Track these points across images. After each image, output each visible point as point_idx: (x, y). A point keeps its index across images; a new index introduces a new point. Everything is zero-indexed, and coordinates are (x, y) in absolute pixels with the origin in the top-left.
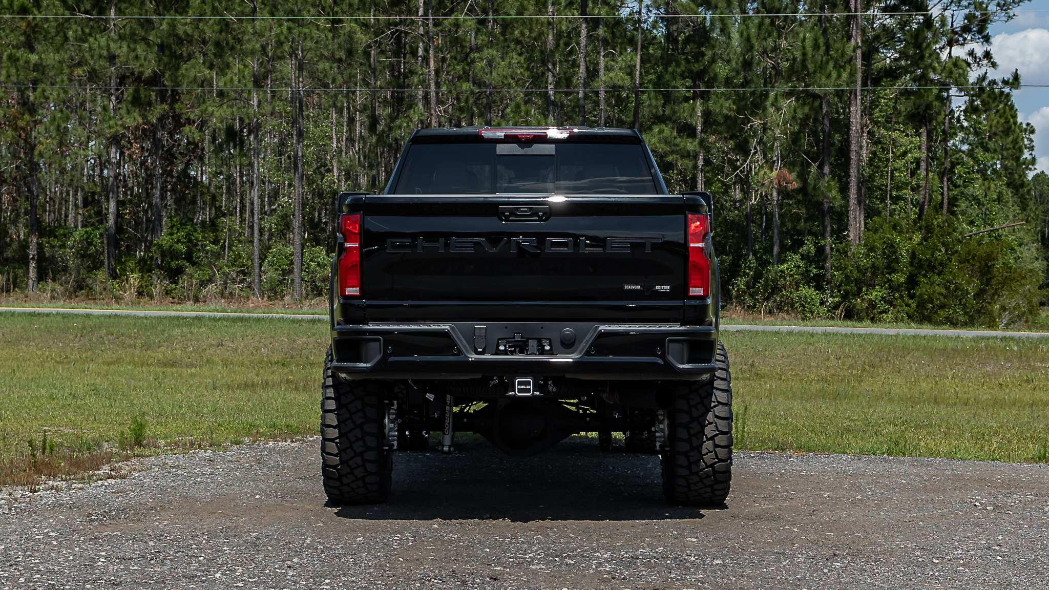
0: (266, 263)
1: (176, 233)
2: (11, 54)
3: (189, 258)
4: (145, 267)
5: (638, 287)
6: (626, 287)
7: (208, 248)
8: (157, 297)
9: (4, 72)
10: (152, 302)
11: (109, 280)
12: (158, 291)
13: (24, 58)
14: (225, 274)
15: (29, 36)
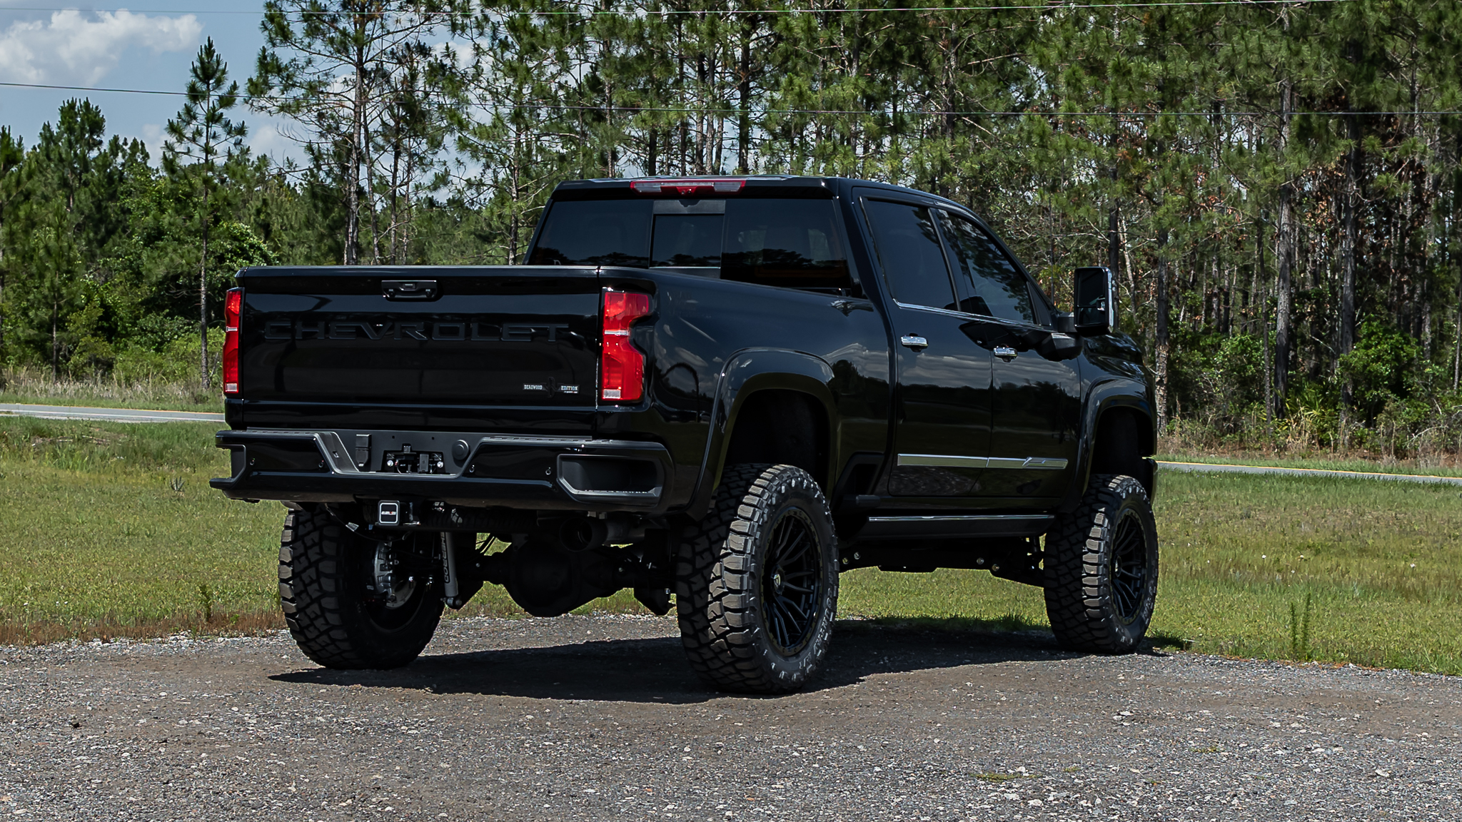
1: (1376, 346)
2: (1119, 63)
4: (1329, 399)
5: (540, 387)
6: (526, 387)
7: (1428, 370)
8: (1340, 447)
9: (1108, 93)
10: (1331, 455)
11: (1273, 419)
12: (1344, 437)
13: (1139, 70)
14: (1449, 413)
15: (1154, 34)
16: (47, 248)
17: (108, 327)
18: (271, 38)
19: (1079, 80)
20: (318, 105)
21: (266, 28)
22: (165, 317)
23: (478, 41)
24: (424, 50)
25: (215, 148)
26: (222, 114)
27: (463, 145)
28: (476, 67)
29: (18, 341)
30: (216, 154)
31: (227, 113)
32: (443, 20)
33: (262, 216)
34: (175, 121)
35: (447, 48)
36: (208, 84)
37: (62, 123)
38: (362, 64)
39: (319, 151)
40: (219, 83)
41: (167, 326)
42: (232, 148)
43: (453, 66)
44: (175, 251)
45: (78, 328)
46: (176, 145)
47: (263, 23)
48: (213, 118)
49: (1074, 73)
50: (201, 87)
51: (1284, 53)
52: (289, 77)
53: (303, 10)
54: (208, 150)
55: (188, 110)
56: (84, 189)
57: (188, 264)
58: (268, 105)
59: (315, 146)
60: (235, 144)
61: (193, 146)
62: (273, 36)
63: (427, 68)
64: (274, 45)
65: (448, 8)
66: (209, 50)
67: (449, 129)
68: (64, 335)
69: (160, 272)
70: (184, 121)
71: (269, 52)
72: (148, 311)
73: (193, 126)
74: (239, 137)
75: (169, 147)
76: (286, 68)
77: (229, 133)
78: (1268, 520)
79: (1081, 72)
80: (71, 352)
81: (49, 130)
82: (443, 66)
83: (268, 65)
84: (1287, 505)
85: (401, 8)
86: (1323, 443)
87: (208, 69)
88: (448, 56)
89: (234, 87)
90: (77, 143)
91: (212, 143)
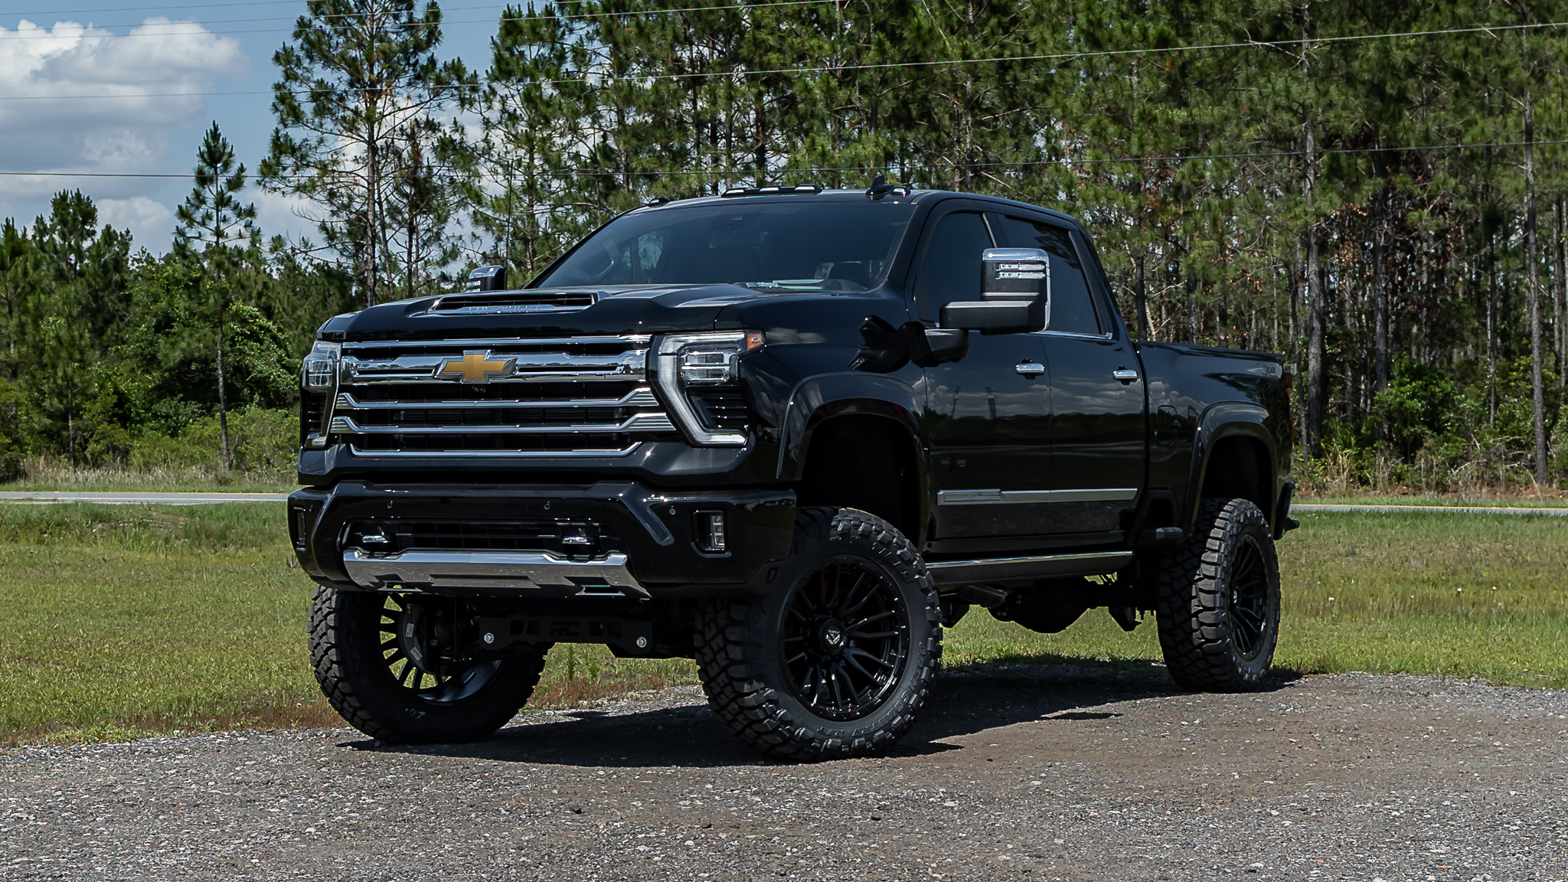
0: (1556, 429)
1: (1410, 383)
2: (1144, 110)
3: (1433, 421)
7: (1463, 405)
8: (1380, 485)
9: (1135, 139)
10: (1372, 493)
11: (1309, 459)
12: (1382, 475)
13: (1165, 117)
14: (1487, 446)
15: (1176, 81)
16: (58, 338)
17: (122, 413)
18: (282, 119)
19: (1104, 129)
20: (332, 184)
21: (277, 110)
22: (179, 401)
23: (487, 115)
24: (432, 126)
25: (226, 231)
26: (230, 197)
27: (478, 219)
28: (486, 140)
29: (32, 431)
30: (227, 237)
31: (236, 196)
32: (452, 95)
33: (264, 299)
34: (184, 206)
35: (455, 123)
36: (216, 169)
37: (55, 215)
38: (374, 142)
39: (333, 229)
40: (226, 166)
41: (181, 411)
42: (243, 230)
43: (462, 142)
44: (191, 335)
45: (93, 416)
46: (187, 230)
47: (274, 105)
48: (222, 201)
49: (1099, 122)
50: (208, 171)
51: (1312, 94)
52: (303, 157)
53: (312, 90)
54: (219, 233)
55: (197, 194)
56: (80, 280)
57: (206, 347)
58: (281, 186)
59: (329, 225)
60: (245, 226)
61: (203, 230)
62: (285, 117)
63: (436, 144)
64: (286, 126)
65: (456, 83)
66: (215, 134)
67: (462, 204)
68: (80, 423)
69: (177, 356)
70: (192, 205)
71: (282, 132)
72: (160, 397)
73: (202, 211)
74: (249, 219)
75: (180, 232)
76: (300, 148)
77: (239, 215)
78: (1375, 557)
79: (1106, 121)
80: (86, 441)
81: (43, 223)
82: (452, 141)
83: (280, 146)
84: (1389, 541)
85: (410, 84)
86: (1364, 482)
87: (215, 154)
88: (457, 131)
89: (242, 169)
90: (71, 234)
91: (222, 226)
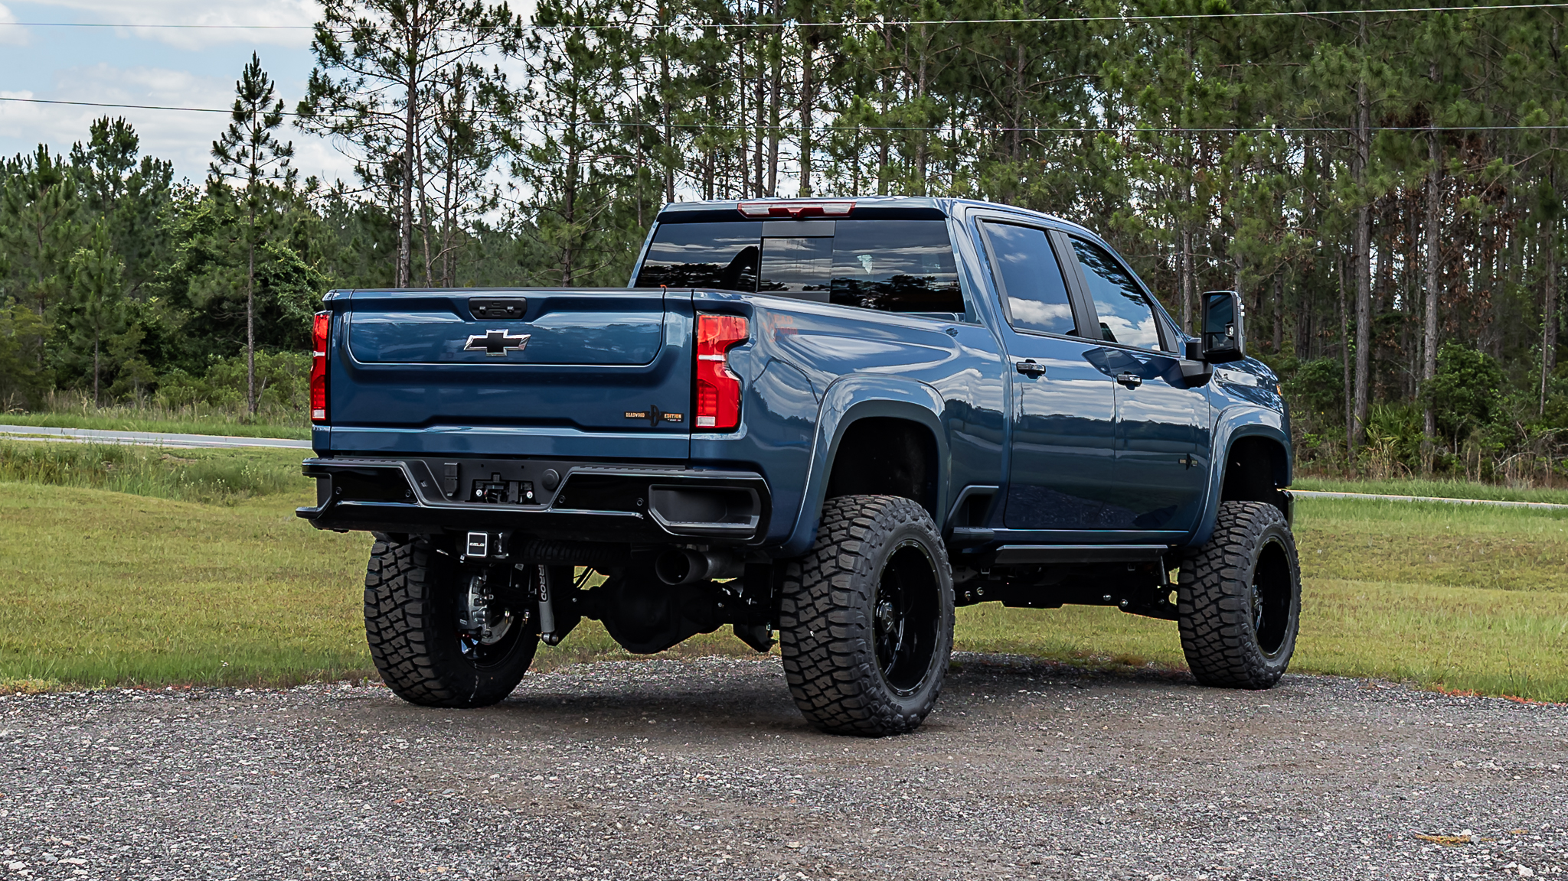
8: (1424, 473)
12: (1428, 463)
16: (88, 271)
17: (151, 351)
18: (321, 59)
20: (370, 126)
21: (317, 49)
22: (208, 341)
23: (530, 61)
24: (474, 71)
25: (262, 169)
26: (268, 135)
27: (517, 168)
28: (528, 88)
29: (57, 364)
30: (262, 175)
31: (274, 134)
32: (496, 41)
34: (219, 143)
35: (497, 69)
36: (254, 104)
37: (94, 142)
38: (415, 85)
39: (369, 172)
40: (265, 102)
41: (209, 350)
42: (279, 169)
43: (503, 89)
44: (222, 274)
45: (120, 351)
46: (222, 167)
47: (314, 45)
48: (258, 139)
50: (246, 107)
52: (341, 99)
53: (354, 29)
54: (254, 171)
55: (233, 130)
57: (236, 287)
58: (318, 126)
59: (365, 167)
60: (282, 165)
61: (239, 167)
62: (324, 56)
63: (479, 89)
64: (325, 66)
65: (501, 29)
66: (255, 70)
67: (502, 151)
68: (106, 358)
69: (207, 295)
70: (228, 142)
71: (321, 73)
73: (238, 148)
74: (286, 158)
75: (215, 169)
76: (338, 89)
77: (276, 154)
80: (112, 376)
81: (80, 150)
82: (494, 87)
83: (319, 87)
85: (454, 27)
87: (254, 87)
88: (498, 78)
89: (281, 106)
90: (109, 163)
91: (258, 164)
